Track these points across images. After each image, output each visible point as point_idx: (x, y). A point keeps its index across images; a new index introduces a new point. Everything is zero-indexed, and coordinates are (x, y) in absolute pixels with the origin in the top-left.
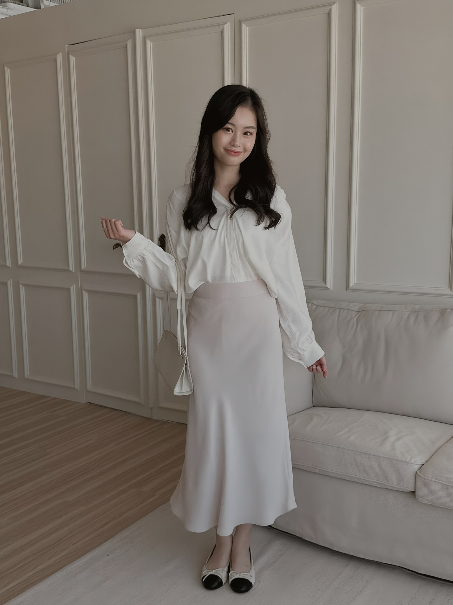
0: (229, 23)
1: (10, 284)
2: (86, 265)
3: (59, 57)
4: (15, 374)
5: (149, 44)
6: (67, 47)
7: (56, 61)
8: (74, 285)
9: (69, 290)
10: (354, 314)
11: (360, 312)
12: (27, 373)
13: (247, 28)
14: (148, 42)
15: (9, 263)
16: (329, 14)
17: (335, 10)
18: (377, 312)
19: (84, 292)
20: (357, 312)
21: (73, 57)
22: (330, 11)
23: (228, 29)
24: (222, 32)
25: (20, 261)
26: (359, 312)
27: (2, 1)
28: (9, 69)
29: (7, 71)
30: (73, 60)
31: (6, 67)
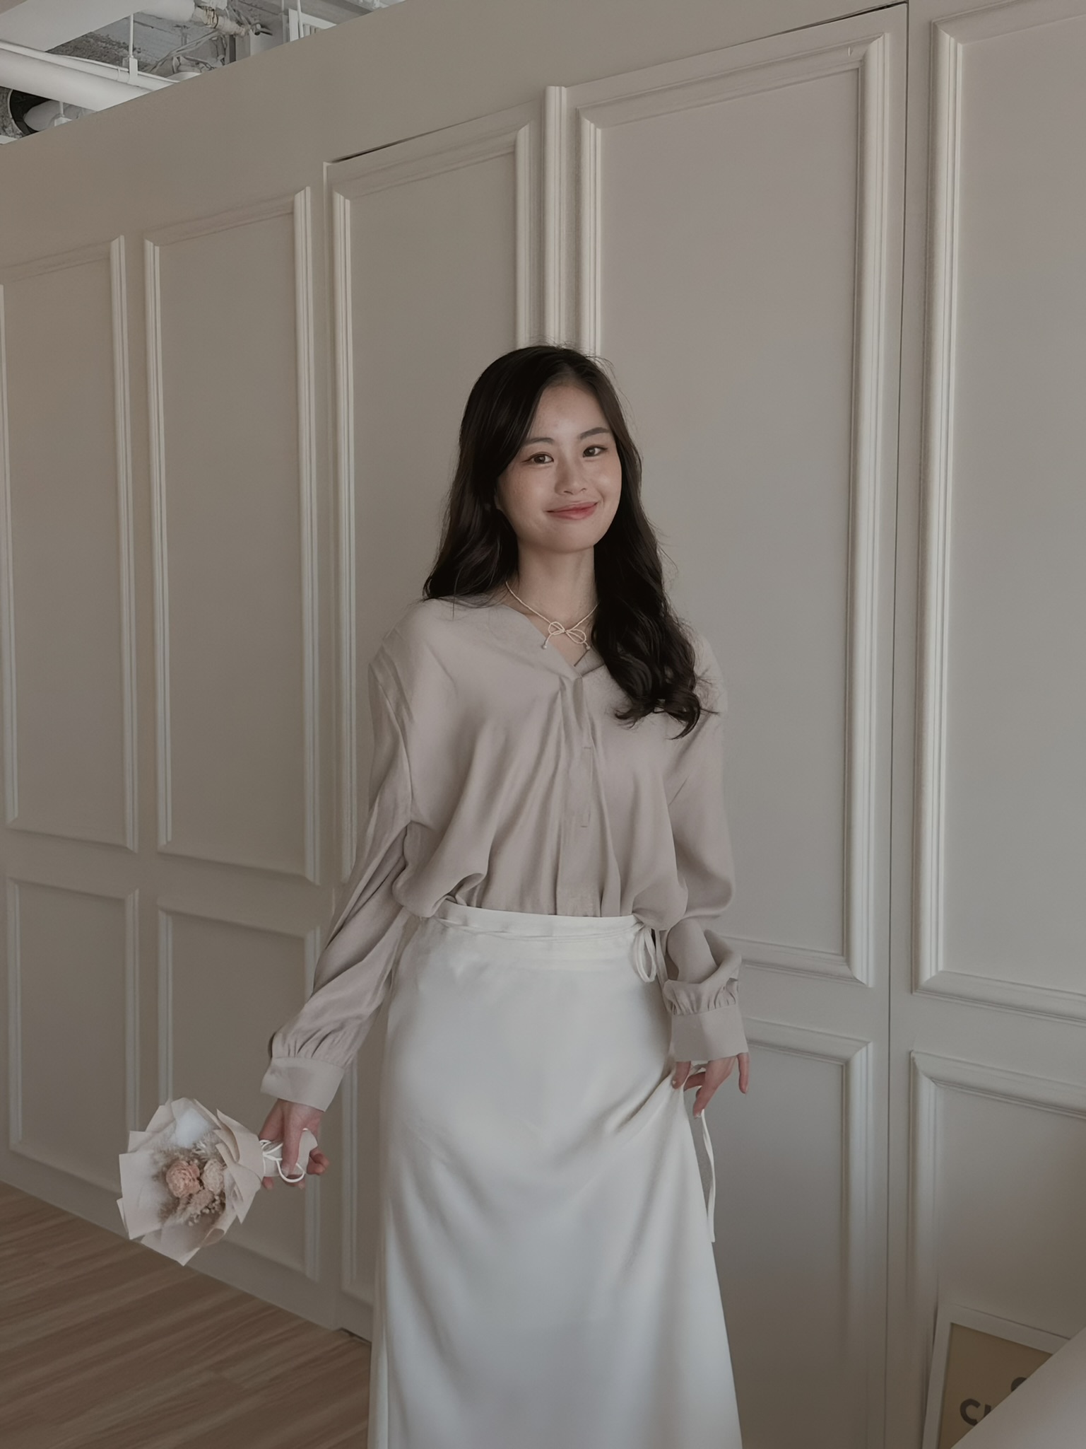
0: (888, 36)
1: (132, 903)
3: (303, 203)
5: (592, 134)
6: (327, 167)
7: (292, 213)
8: (318, 930)
9: (300, 942)
13: (960, 46)
14: (588, 127)
15: (132, 843)
21: (346, 197)
23: (882, 57)
24: (860, 74)
25: (165, 836)
27: (175, 70)
28: (157, 246)
29: (153, 253)
30: (343, 207)
31: (148, 242)
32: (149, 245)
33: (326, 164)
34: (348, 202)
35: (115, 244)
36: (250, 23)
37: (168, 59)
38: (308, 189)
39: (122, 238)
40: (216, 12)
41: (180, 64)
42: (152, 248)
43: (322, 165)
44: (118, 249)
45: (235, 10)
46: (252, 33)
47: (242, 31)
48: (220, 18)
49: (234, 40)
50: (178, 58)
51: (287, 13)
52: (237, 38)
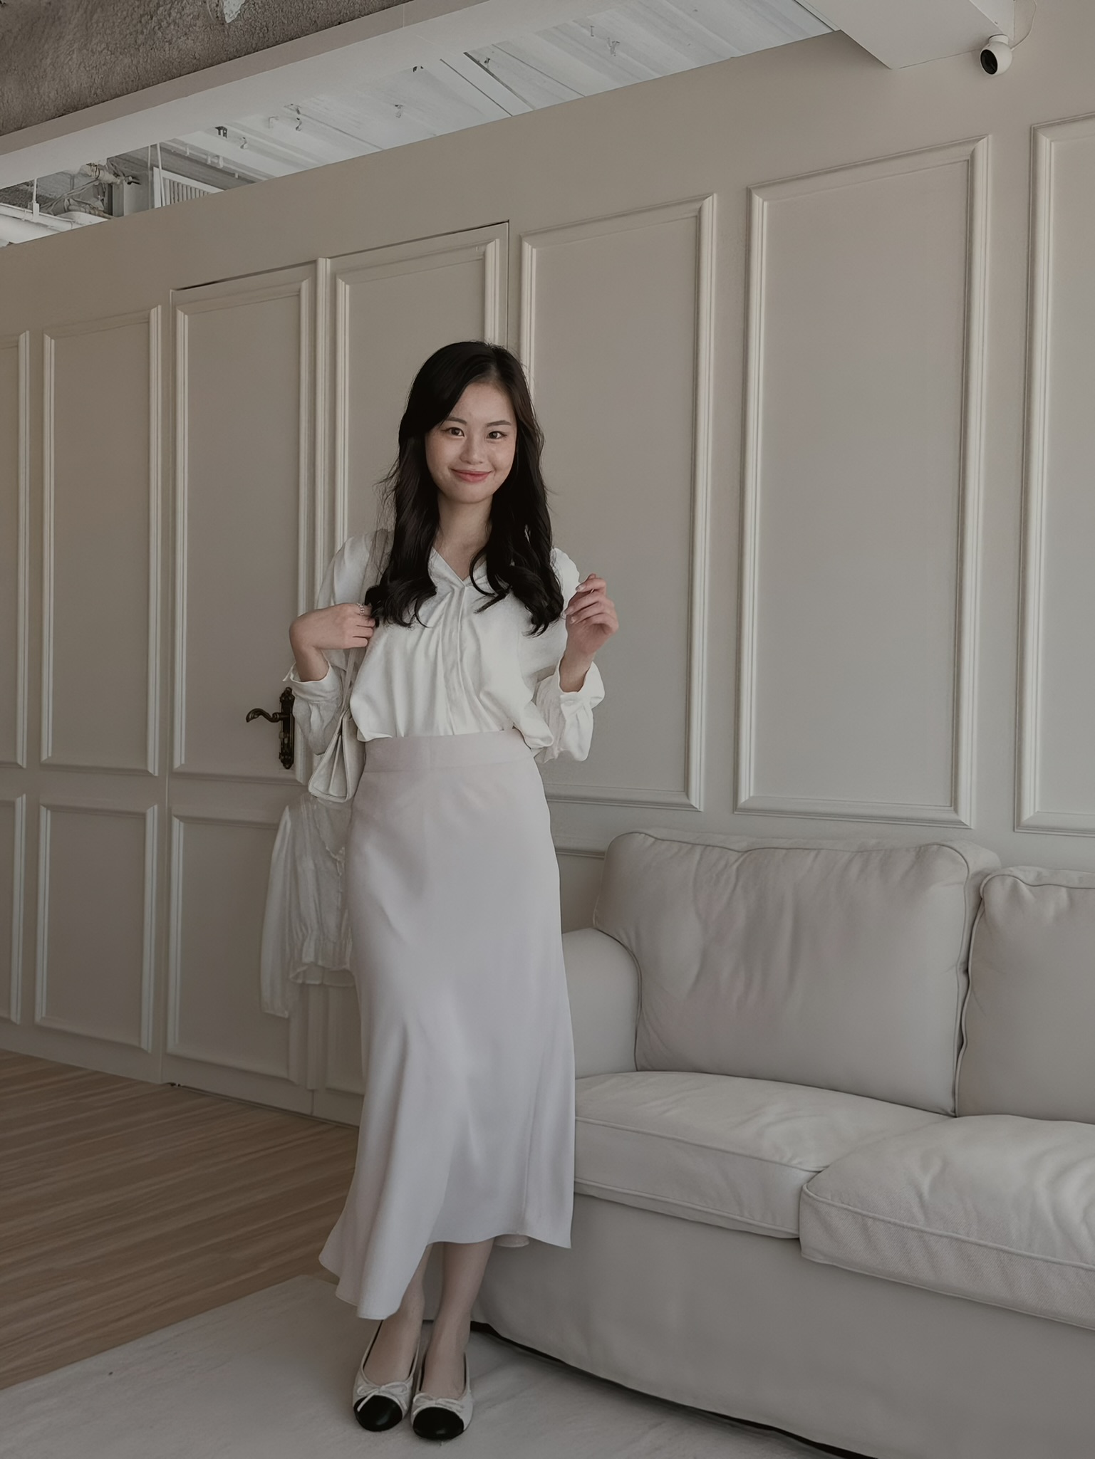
0: (498, 240)
1: (21, 803)
2: (185, 759)
3: (156, 315)
4: (15, 1017)
5: (343, 288)
6: (172, 293)
7: (148, 322)
8: (156, 807)
9: (143, 817)
10: (733, 856)
11: (746, 855)
12: (40, 1013)
13: (534, 250)
14: (341, 284)
15: (22, 760)
16: (698, 218)
17: (711, 208)
18: (784, 851)
19: (176, 822)
20: (740, 854)
21: (184, 313)
22: (700, 210)
23: (494, 252)
24: (482, 263)
25: (47, 753)
26: (747, 852)
27: (66, 208)
28: (53, 339)
29: (50, 344)
30: (183, 320)
31: (47, 336)
32: (47, 338)
34: (186, 316)
35: (22, 336)
36: (124, 175)
37: (61, 200)
38: (159, 307)
39: (28, 333)
40: (99, 168)
41: (70, 205)
42: (49, 341)
43: (170, 292)
44: (24, 340)
45: (112, 165)
46: (125, 184)
47: (118, 181)
48: (101, 171)
49: (112, 187)
50: (69, 200)
51: (152, 169)
52: (113, 186)
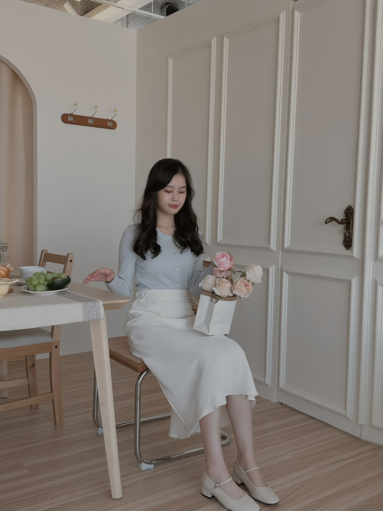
2: (290, 244)
3: (283, 16)
7: (278, 20)
8: (274, 266)
9: (268, 271)
15: (208, 241)
21: (298, 12)
25: (220, 238)
28: (228, 39)
29: (226, 41)
30: (297, 15)
31: (225, 37)
33: (291, 2)
34: (299, 13)
35: (213, 40)
38: (285, 11)
39: (215, 38)
42: (226, 39)
43: (290, 2)
44: (214, 42)
